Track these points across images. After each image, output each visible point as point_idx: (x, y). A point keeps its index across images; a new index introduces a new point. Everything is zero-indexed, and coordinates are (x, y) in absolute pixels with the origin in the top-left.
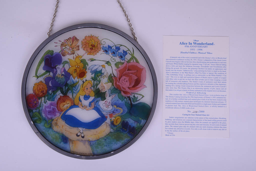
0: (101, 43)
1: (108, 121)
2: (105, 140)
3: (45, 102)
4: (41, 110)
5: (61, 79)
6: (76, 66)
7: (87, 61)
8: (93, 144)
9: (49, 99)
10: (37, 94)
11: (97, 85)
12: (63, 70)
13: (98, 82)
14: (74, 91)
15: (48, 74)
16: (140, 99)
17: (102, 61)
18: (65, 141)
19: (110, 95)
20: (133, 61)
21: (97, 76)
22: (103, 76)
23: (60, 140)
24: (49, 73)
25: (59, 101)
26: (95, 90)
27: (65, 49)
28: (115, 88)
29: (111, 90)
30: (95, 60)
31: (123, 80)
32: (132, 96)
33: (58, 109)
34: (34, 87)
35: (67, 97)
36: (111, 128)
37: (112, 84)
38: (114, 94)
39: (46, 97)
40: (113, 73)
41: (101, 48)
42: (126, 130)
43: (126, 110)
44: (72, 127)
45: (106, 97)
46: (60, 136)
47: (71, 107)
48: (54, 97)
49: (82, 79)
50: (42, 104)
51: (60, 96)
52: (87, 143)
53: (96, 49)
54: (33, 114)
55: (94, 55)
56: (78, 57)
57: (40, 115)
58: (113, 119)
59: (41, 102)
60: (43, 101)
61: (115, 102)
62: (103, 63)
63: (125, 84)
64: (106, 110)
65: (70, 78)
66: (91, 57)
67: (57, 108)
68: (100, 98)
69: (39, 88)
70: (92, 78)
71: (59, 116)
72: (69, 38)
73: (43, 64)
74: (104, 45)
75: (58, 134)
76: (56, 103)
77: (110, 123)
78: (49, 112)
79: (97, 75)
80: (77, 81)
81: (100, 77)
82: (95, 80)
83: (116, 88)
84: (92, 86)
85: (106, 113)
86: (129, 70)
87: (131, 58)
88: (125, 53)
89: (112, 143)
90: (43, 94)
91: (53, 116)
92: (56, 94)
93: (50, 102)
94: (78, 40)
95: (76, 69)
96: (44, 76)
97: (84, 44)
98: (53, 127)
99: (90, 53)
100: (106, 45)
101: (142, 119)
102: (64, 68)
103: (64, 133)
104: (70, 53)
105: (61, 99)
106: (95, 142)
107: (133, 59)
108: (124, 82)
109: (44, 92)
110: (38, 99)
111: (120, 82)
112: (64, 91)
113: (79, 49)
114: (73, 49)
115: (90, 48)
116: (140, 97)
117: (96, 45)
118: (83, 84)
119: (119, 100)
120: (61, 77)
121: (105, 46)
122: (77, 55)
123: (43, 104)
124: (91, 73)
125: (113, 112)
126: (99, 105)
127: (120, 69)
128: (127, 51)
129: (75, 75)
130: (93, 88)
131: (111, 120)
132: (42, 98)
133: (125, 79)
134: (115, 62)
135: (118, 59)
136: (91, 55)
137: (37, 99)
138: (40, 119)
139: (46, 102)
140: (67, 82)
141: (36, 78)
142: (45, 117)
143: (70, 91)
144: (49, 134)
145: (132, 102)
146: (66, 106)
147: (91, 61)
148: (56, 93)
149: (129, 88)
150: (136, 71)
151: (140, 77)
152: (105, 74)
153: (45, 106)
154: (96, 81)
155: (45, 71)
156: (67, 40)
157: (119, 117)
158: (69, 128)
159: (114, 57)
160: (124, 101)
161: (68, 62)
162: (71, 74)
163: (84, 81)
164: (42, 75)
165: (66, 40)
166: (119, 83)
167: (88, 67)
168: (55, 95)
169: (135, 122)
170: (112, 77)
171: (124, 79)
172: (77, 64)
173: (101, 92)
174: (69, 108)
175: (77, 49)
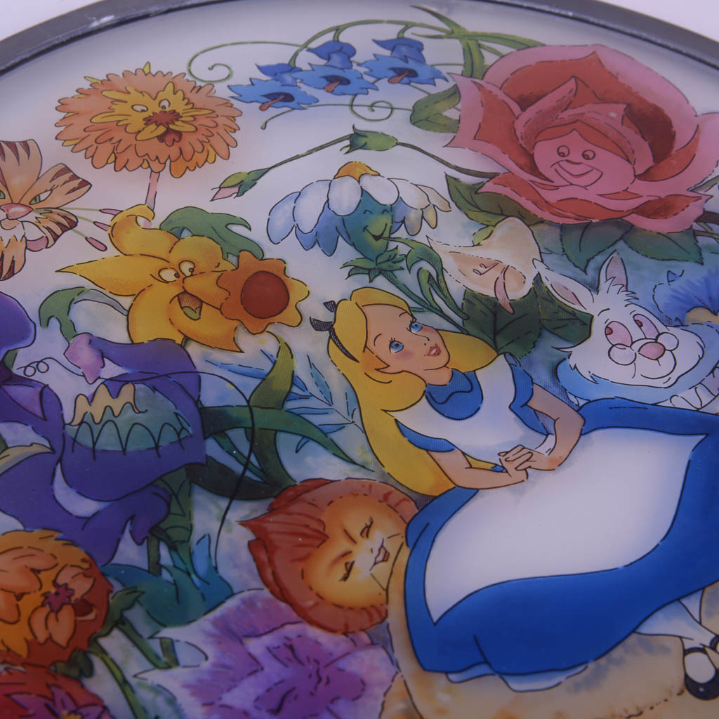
0: (199, 84)
3: (168, 658)
5: (130, 413)
6: (169, 275)
7: (211, 208)
9: (172, 613)
10: (22, 650)
11: (437, 282)
12: (87, 355)
13: (426, 266)
14: (316, 420)
17: (310, 152)
19: (588, 278)
20: (496, 53)
21: (377, 238)
22: (414, 215)
25: (270, 561)
26: (458, 320)
28: (562, 227)
30: (264, 172)
31: (564, 164)
35: (308, 496)
37: (522, 218)
38: (600, 259)
39: (137, 616)
40: (458, 169)
41: (233, 101)
44: (592, 666)
45: (577, 307)
48: (201, 566)
49: (290, 313)
50: (144, 696)
51: (244, 523)
53: (205, 122)
55: (223, 153)
56: (122, 220)
59: (123, 683)
60: (134, 665)
61: (664, 292)
62: (336, 158)
63: (596, 173)
64: (674, 376)
65: (200, 365)
66: (219, 171)
67: (312, 623)
68: (546, 334)
70: (355, 270)
71: (395, 663)
74: (231, 83)
76: (266, 593)
78: (274, 705)
79: (371, 239)
80: (272, 351)
81: (401, 234)
82: (384, 266)
83: (571, 221)
84: (411, 312)
86: (525, 102)
87: (468, 52)
88: (404, 49)
92: (195, 537)
93: (205, 622)
94: (25, 144)
95: (185, 292)
97: (91, 139)
99: (185, 162)
100: (247, 74)
102: (84, 340)
104: (34, 233)
105: (274, 537)
107: (479, 46)
109: (78, 595)
110: (78, 680)
111: (558, 181)
115: (161, 138)
117: (179, 107)
118: (333, 337)
119: (677, 267)
120: (117, 405)
121: (241, 79)
123: (159, 689)
124: (317, 249)
126: (595, 380)
127: (469, 129)
128: (402, 31)
129: (210, 324)
130: (430, 319)
132: (105, 642)
133: (564, 150)
134: (403, 115)
135: (399, 94)
136: (197, 165)
137: (60, 694)
139: (169, 647)
140: (197, 402)
143: (285, 443)
146: (364, 556)
147: (240, 194)
148: (190, 529)
149: (645, 176)
150: (571, 85)
152: (414, 200)
153: (186, 686)
154: (403, 264)
158: (577, 688)
159: (363, 100)
160: (705, 254)
161: (81, 290)
162: (179, 339)
163: (324, 315)
166: (557, 188)
167: (258, 234)
168: (199, 550)
170: (475, 189)
171: (561, 154)
172: (162, 264)
173: (513, 304)
174: (406, 551)
175: (74, 190)
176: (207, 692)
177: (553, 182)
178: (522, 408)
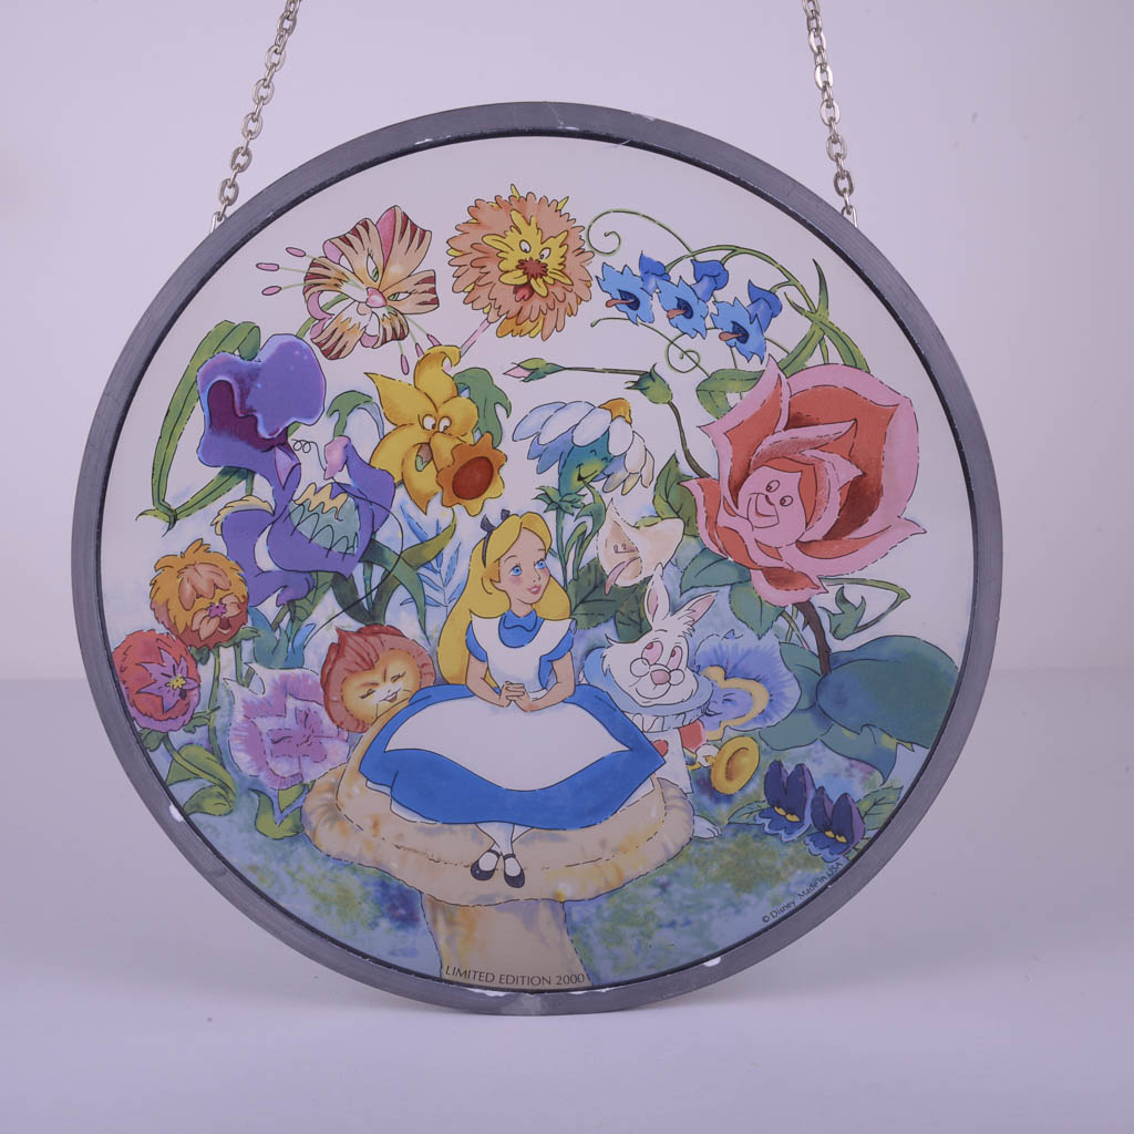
0: (586, 247)
1: (675, 768)
2: (664, 887)
3: (245, 679)
4: (225, 732)
5: (332, 515)
6: (429, 423)
7: (500, 381)
8: (586, 920)
9: (265, 657)
10: (181, 628)
11: (583, 540)
12: (337, 455)
13: (589, 522)
14: (428, 591)
15: (239, 488)
16: (882, 615)
17: (603, 371)
18: (402, 912)
19: (678, 600)
20: (825, 356)
21: (580, 478)
22: (621, 475)
23: (368, 909)
24: (244, 482)
25: (335, 661)
26: (570, 576)
27: (335, 310)
28: (705, 550)
29: (684, 563)
30: (558, 369)
31: (762, 497)
32: (825, 601)
33: (333, 720)
34: (153, 583)
35: (383, 636)
36: (697, 811)
37: (686, 525)
38: (702, 590)
39: (247, 646)
40: (688, 455)
41: (595, 282)
42: (794, 818)
43: (792, 693)
44: (439, 824)
45: (649, 617)
46: (366, 884)
47: (419, 700)
48: (298, 641)
49: (475, 504)
50: (221, 692)
51: (338, 630)
52: (544, 914)
53: (558, 291)
54: (177, 757)
55: (546, 332)
56: (434, 355)
57: (223, 765)
58: (705, 753)
59: (216, 679)
60: (227, 673)
61: (713, 642)
62: (617, 387)
63: (774, 520)
64: (654, 702)
65: (395, 509)
66: (527, 348)
67: (327, 710)
68: (611, 623)
69: (188, 587)
70: (544, 496)
71: (348, 758)
72: (360, 228)
73: (196, 424)
74: (609, 260)
75: (354, 871)
77: (685, 783)
78: (276, 739)
79: (575, 477)
80: (443, 525)
81: (598, 486)
82: (564, 505)
83: (714, 549)
84: (548, 551)
85: (659, 722)
86: (795, 421)
87: (806, 342)
88: (763, 305)
89: (710, 907)
90: (225, 624)
91: (306, 762)
92: (307, 622)
93: (277, 674)
94: (424, 232)
95: (428, 444)
96: (214, 507)
97: (471, 258)
98: (314, 832)
99: (514, 324)
100: (627, 258)
101: (901, 741)
102: (344, 441)
103: (394, 866)
105: (347, 648)
106: (599, 907)
107: (821, 340)
108: (767, 509)
109: (227, 615)
110: (196, 662)
111: (742, 510)
112: (362, 594)
113: (436, 302)
114: (394, 304)
115: (517, 288)
116: (878, 601)
117: (552, 263)
118: (486, 540)
119: (741, 628)
120: (329, 504)
121: (617, 263)
122: (426, 345)
123: (230, 694)
124: (535, 462)
125: (706, 711)
126: (607, 673)
127: (731, 421)
128: (781, 285)
129: (426, 480)
130: (554, 565)
131: (691, 762)
133: (774, 485)
134: (699, 376)
135: (715, 353)
136: (521, 334)
137: (183, 664)
138: (224, 786)
139: (251, 674)
140: (374, 533)
141: (160, 524)
142: (252, 772)
143: (400, 594)
144: (292, 876)
145: (829, 638)
146: (382, 691)
147: (527, 380)
148: (309, 614)
149: (802, 546)
150: (844, 427)
151: (879, 467)
152: (633, 462)
153: (244, 701)
154: (576, 512)
155: (219, 469)
156: (344, 239)
157: (747, 742)
158: (421, 829)
159: (685, 342)
160: (770, 633)
161: (368, 399)
162: (398, 479)
163: (495, 519)
164: (200, 502)
165: (338, 242)
166: (735, 515)
167: (508, 425)
168: (304, 630)
169: (852, 766)
170: (681, 479)
171: (769, 488)
172: (431, 409)
173: (615, 588)
174: (406, 703)
175: (425, 303)
176: (252, 711)
177: (737, 507)
178: (547, 663)
